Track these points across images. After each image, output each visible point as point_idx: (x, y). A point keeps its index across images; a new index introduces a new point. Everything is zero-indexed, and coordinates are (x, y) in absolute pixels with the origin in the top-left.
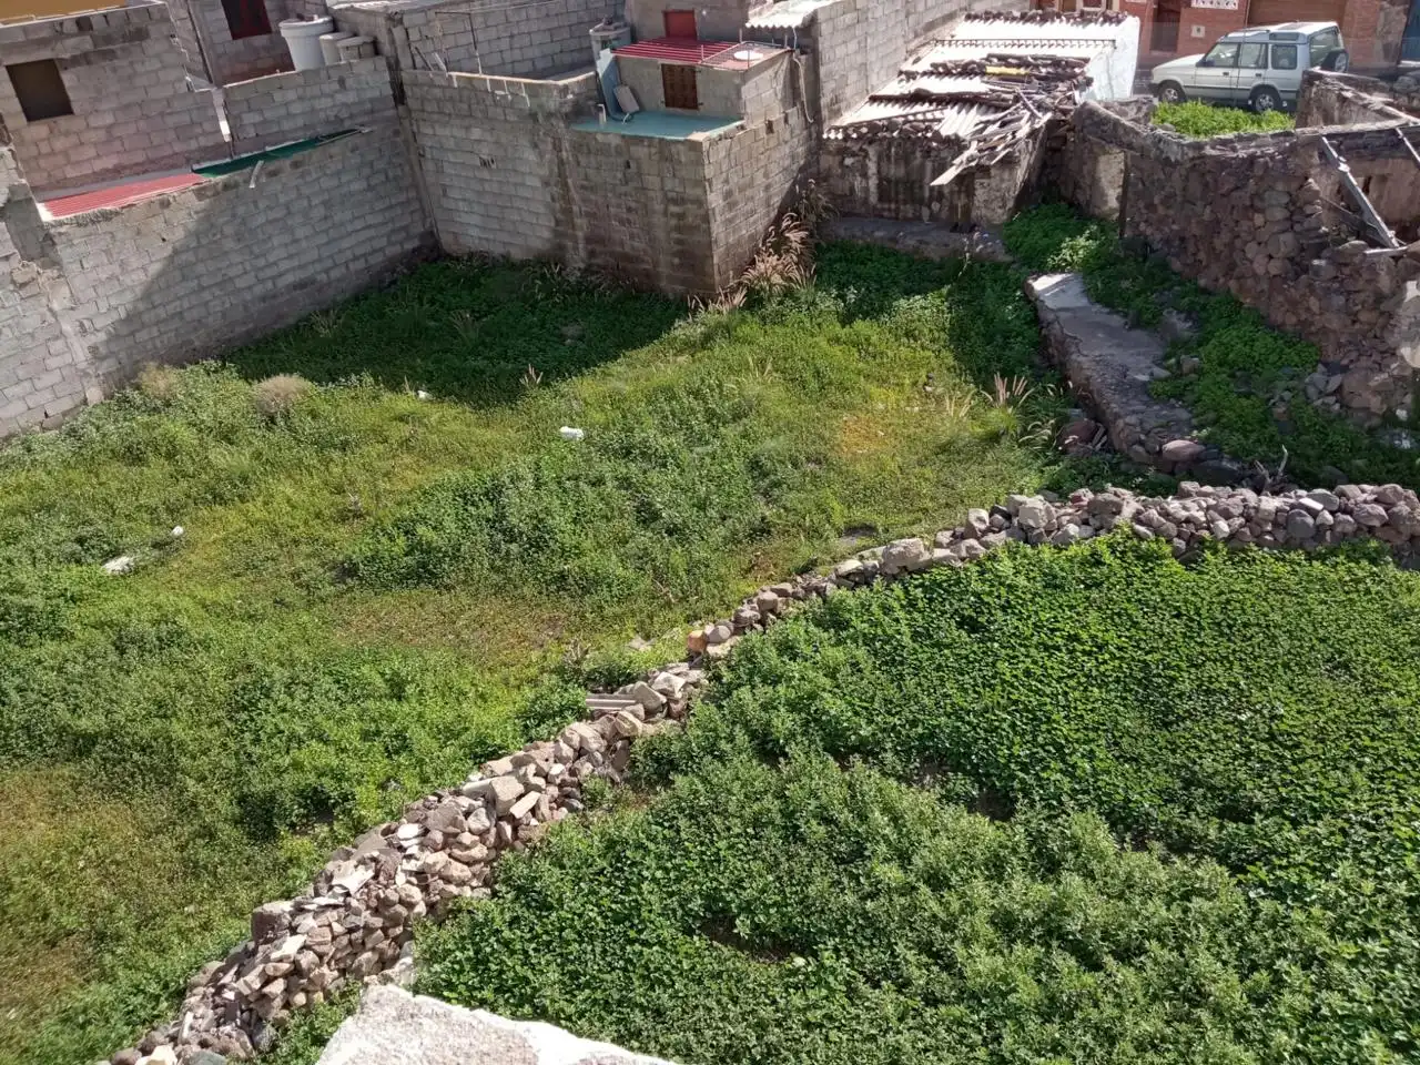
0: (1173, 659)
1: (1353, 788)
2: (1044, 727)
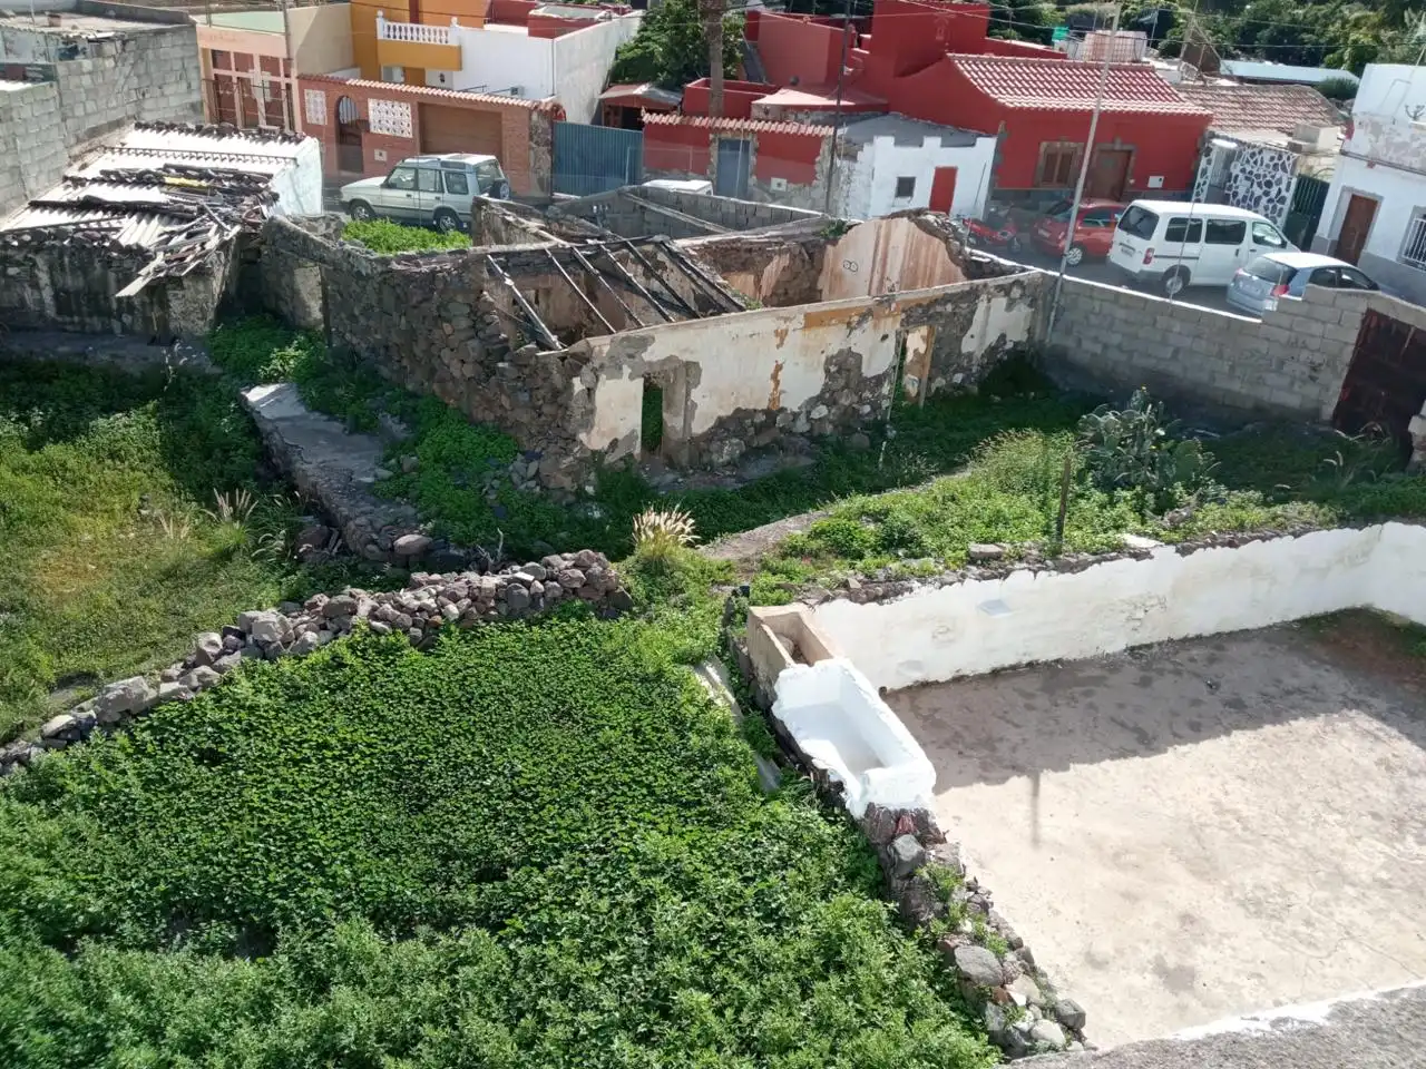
0: (421, 743)
1: (585, 820)
2: (300, 845)
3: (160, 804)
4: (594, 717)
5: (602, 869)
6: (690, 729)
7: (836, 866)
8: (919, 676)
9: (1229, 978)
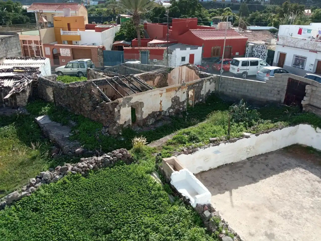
1: (129, 216)
2: (60, 230)
3: (24, 223)
4: (128, 189)
5: (135, 228)
6: (152, 189)
7: (191, 220)
8: (201, 170)
9: (282, 235)
